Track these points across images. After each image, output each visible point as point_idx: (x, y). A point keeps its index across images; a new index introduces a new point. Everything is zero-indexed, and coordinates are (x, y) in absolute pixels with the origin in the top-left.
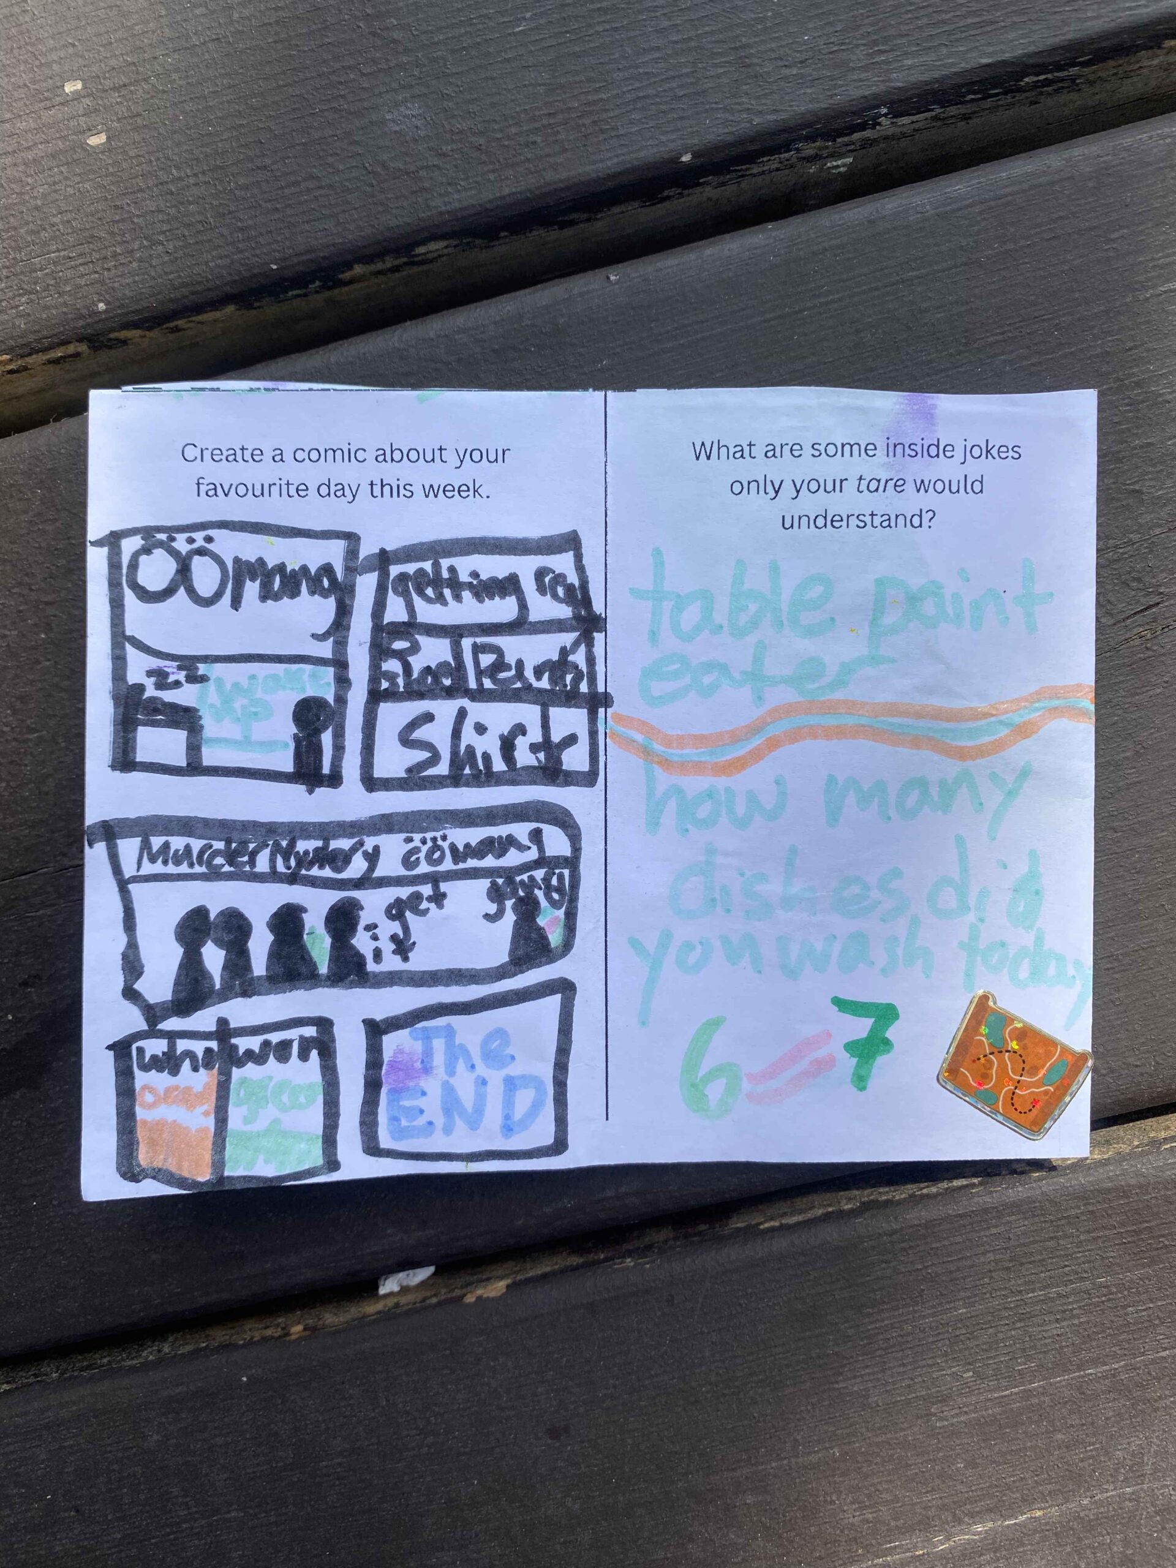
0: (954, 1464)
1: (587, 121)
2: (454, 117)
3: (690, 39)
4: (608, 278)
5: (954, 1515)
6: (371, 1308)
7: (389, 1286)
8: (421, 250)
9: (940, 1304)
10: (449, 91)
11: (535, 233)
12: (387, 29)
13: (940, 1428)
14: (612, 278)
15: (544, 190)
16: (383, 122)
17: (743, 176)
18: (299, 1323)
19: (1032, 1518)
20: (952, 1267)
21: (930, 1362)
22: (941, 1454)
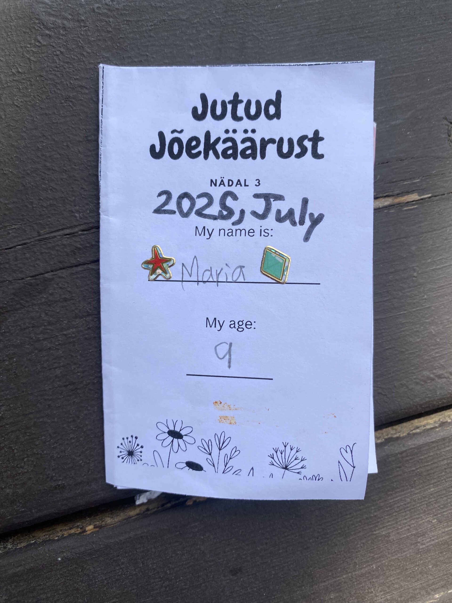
0: (427, 566)
5: (427, 591)
6: (133, 513)
7: (141, 500)
13: (422, 549)
18: (90, 524)
21: (417, 516)
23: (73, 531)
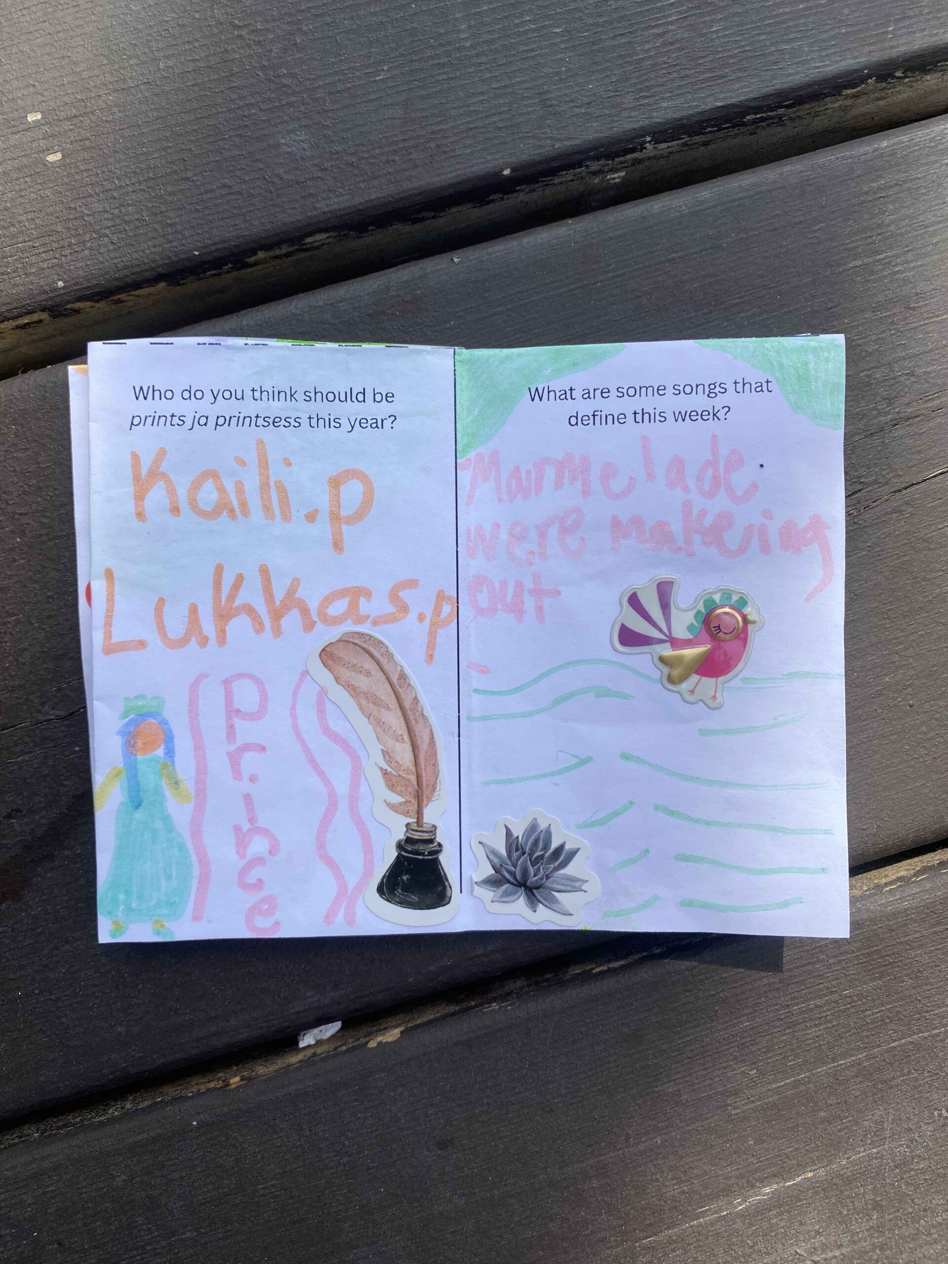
0: (746, 1142)
1: (433, 145)
2: (333, 141)
3: (506, 86)
4: (452, 260)
5: (748, 1181)
6: (294, 1059)
7: (307, 1040)
8: (309, 240)
9: (730, 1020)
10: (328, 123)
11: (394, 227)
12: (279, 76)
13: (735, 1115)
14: (456, 260)
15: (402, 196)
16: (279, 145)
17: (547, 185)
18: (236, 1076)
19: (805, 1178)
20: (738, 991)
21: (724, 1065)
22: (736, 1135)
23: (212, 1085)
